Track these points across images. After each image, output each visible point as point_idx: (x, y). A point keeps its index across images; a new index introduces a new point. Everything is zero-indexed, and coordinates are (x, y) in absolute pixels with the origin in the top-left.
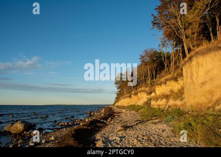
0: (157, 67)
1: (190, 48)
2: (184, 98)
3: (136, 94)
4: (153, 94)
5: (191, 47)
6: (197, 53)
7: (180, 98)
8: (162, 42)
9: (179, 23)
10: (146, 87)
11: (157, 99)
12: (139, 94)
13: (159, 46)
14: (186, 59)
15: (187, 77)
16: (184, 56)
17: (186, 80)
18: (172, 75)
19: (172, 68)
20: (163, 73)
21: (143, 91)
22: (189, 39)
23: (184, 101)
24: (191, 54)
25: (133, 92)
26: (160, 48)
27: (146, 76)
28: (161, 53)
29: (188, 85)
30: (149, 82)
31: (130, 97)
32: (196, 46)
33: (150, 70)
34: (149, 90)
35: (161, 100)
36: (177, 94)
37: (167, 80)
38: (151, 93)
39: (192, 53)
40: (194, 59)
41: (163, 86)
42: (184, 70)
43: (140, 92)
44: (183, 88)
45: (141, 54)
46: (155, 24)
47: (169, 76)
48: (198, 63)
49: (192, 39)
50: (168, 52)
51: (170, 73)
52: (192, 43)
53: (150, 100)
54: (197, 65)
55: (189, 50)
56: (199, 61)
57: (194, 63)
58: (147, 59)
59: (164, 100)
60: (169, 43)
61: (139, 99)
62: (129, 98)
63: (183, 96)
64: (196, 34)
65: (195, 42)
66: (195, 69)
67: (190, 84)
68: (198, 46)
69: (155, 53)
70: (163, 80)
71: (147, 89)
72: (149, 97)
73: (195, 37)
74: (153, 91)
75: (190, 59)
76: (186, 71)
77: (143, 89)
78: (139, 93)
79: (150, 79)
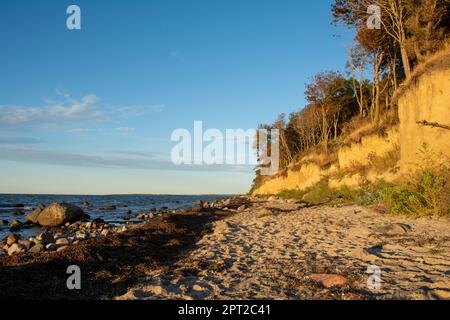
0: (341, 113)
1: (416, 58)
2: (399, 168)
3: (297, 168)
4: (333, 168)
5: (418, 55)
6: (432, 65)
7: (390, 169)
8: (352, 56)
9: (393, 8)
10: (319, 154)
11: (340, 175)
12: (303, 169)
13: (348, 65)
14: (405, 83)
15: (406, 121)
16: (401, 76)
17: (405, 129)
18: (374, 124)
19: (374, 111)
20: (354, 121)
21: (311, 161)
22: (413, 38)
23: (399, 173)
24: (416, 70)
25: (291, 165)
26: (348, 69)
27: (319, 132)
28: (350, 82)
29: (409, 137)
30: (324, 143)
31: (285, 174)
32: (428, 52)
33: (327, 117)
34: (325, 160)
35: (350, 176)
36: (384, 160)
37: (362, 134)
38: (328, 165)
39: (420, 67)
40: (424, 79)
41: (355, 148)
42: (401, 106)
43: (306, 163)
44: (397, 149)
45: (308, 83)
46: (340, 11)
47: (368, 126)
48: (433, 88)
49: (420, 37)
50: (367, 81)
51: (369, 121)
52: (420, 45)
53: (326, 179)
54: (430, 92)
55: (413, 62)
56: (436, 82)
57: (423, 86)
58: (322, 95)
59: (357, 176)
60: (369, 59)
61: (303, 179)
62: (281, 178)
63: (398, 164)
64: (429, 24)
65: (428, 43)
66: (425, 101)
67: (413, 135)
68: (433, 51)
69: (339, 81)
70: (354, 134)
71: (321, 157)
72: (324, 173)
73: (428, 33)
74: (334, 162)
75: (415, 80)
76: (406, 108)
77: (311, 157)
78: (303, 166)
79: (326, 137)
